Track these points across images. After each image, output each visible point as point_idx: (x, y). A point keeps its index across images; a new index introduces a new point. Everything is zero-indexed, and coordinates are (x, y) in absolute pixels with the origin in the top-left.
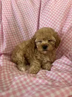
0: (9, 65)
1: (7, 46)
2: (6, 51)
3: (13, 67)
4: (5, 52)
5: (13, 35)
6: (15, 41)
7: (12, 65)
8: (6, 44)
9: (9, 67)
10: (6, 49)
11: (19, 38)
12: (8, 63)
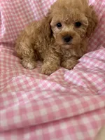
0: (10, 59)
1: (7, 30)
2: (6, 39)
3: (16, 63)
4: (5, 41)
5: (17, 12)
6: (22, 23)
7: (14, 61)
8: (6, 26)
9: (9, 63)
10: (5, 35)
11: (27, 17)
12: (7, 57)
